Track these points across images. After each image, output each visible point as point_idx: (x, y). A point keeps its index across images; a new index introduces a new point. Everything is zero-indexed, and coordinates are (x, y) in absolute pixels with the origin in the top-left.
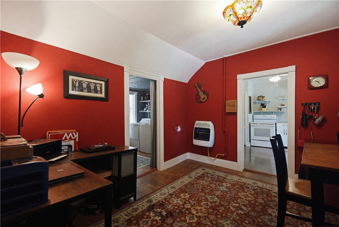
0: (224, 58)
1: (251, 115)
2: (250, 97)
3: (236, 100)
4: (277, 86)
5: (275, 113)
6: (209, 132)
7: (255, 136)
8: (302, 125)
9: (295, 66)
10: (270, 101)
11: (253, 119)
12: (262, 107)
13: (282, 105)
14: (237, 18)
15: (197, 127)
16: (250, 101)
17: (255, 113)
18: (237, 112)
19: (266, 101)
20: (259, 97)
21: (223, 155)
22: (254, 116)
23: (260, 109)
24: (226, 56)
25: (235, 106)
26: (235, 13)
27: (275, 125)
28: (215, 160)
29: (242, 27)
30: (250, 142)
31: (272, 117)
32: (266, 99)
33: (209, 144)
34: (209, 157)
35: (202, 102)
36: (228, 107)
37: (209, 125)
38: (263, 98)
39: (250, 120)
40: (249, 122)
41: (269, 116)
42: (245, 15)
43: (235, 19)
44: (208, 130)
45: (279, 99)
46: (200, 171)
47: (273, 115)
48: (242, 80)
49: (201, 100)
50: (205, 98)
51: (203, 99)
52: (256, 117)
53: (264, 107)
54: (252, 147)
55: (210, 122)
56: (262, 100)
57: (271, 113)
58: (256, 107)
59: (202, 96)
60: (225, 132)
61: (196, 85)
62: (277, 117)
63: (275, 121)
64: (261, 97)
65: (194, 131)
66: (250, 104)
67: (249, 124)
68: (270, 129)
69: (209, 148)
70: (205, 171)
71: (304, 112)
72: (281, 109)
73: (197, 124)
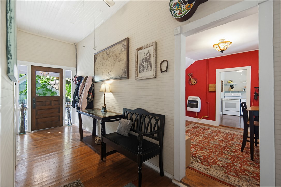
0: (207, 59)
1: (222, 94)
2: (222, 82)
3: (215, 84)
4: (241, 75)
5: (240, 92)
6: (198, 103)
7: (225, 107)
8: (255, 99)
9: (251, 66)
10: (236, 84)
11: (224, 96)
12: (231, 88)
13: (245, 87)
14: (220, 49)
15: (190, 100)
16: (222, 83)
17: (226, 92)
18: (215, 92)
19: (234, 84)
20: (228, 81)
21: (207, 117)
22: (225, 94)
23: (229, 89)
24: (208, 58)
25: (214, 87)
26: (219, 47)
27: (240, 100)
28: (201, 120)
29: (222, 53)
30: (222, 111)
31: (238, 95)
32: (234, 83)
33: (198, 110)
34: (197, 118)
35: (193, 85)
36: (210, 88)
37: (197, 99)
38: (231, 82)
39: (222, 97)
40: (222, 98)
41: (236, 94)
42: (224, 48)
43: (219, 49)
44: (197, 102)
45: (243, 82)
46: (193, 125)
47: (239, 94)
48: (219, 73)
49: (192, 83)
50: (194, 82)
51: (193, 83)
52: (226, 95)
53: (233, 88)
54: (223, 115)
55: (198, 97)
56: (231, 83)
57: (238, 92)
58: (227, 88)
59: (193, 81)
60: (208, 103)
61: (189, 74)
62: (242, 95)
63: (240, 98)
64: (230, 81)
65: (187, 102)
66: (222, 85)
67: (221, 99)
68: (236, 103)
69: (197, 112)
70: (195, 125)
71: (256, 92)
72: (244, 90)
73: (190, 98)
